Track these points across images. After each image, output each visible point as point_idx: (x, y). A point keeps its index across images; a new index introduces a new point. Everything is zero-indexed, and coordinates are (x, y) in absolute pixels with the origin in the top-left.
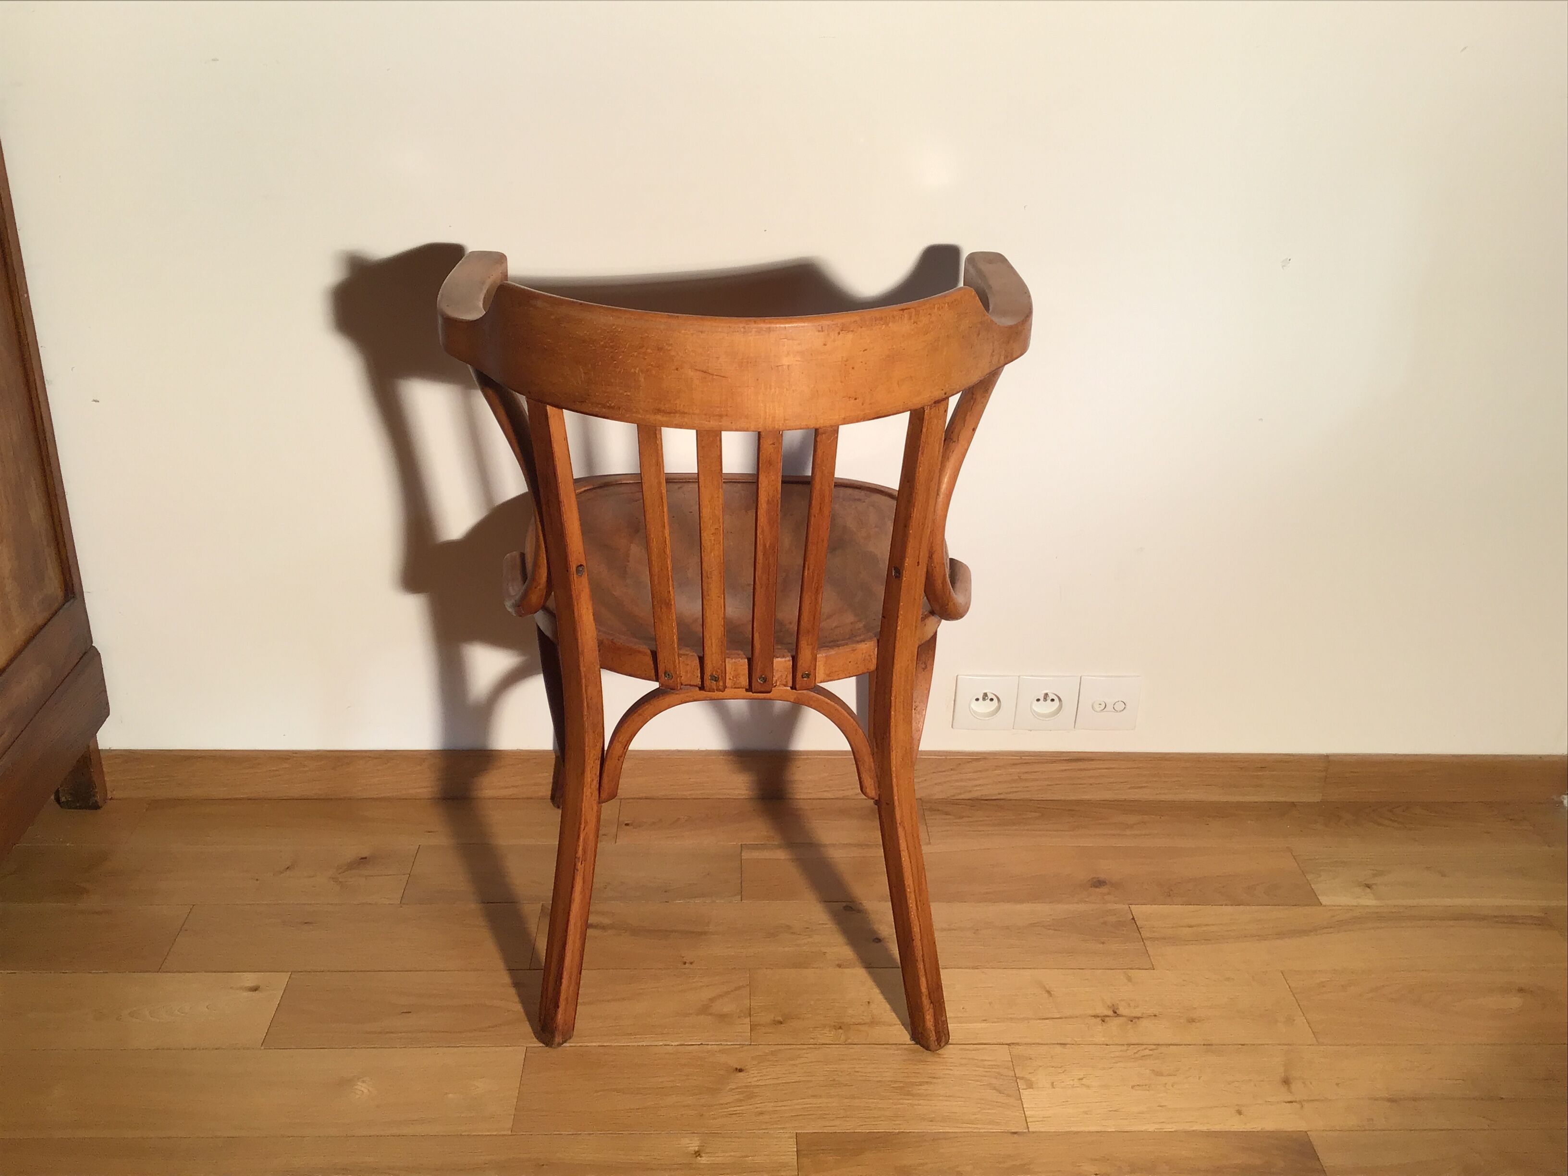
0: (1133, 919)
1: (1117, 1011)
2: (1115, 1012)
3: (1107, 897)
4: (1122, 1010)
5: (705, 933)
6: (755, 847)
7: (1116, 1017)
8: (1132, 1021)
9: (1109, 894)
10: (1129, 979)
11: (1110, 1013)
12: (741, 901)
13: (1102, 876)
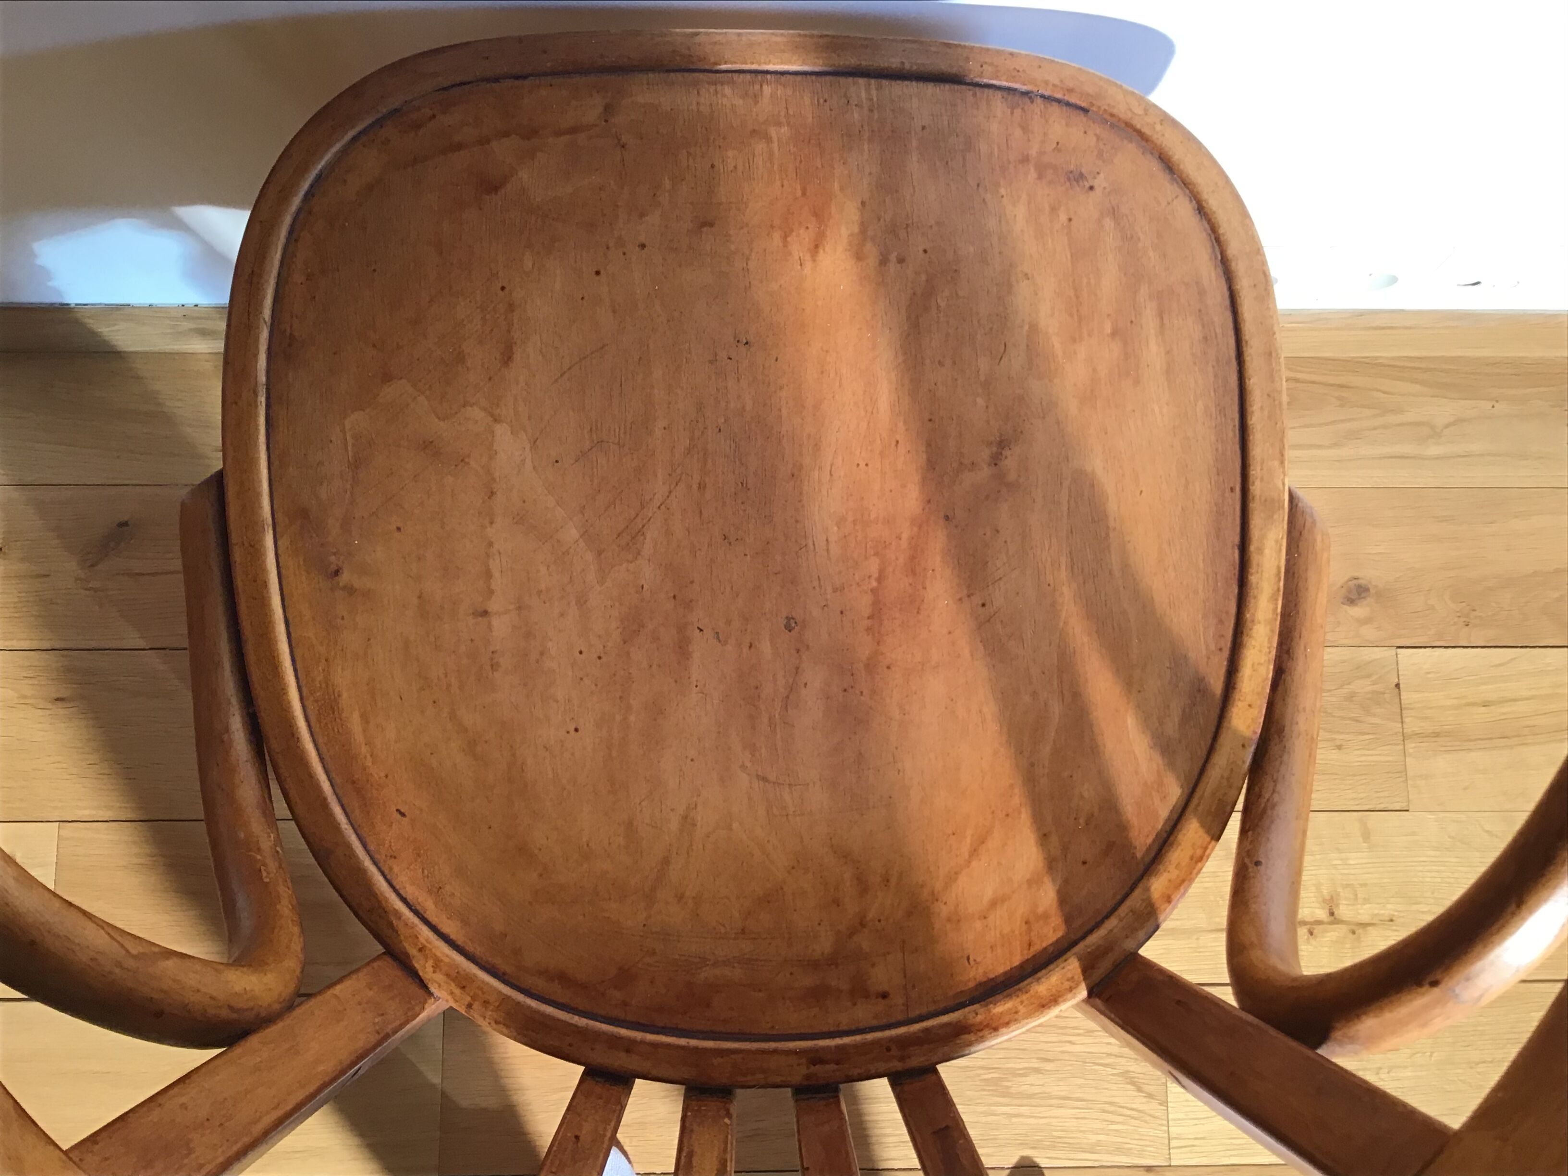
0: (1398, 686)
1: (1336, 913)
2: (1332, 914)
3: (1364, 630)
4: (1344, 911)
7: (1331, 923)
8: (1354, 933)
9: (1367, 621)
10: (1366, 835)
11: (1322, 914)
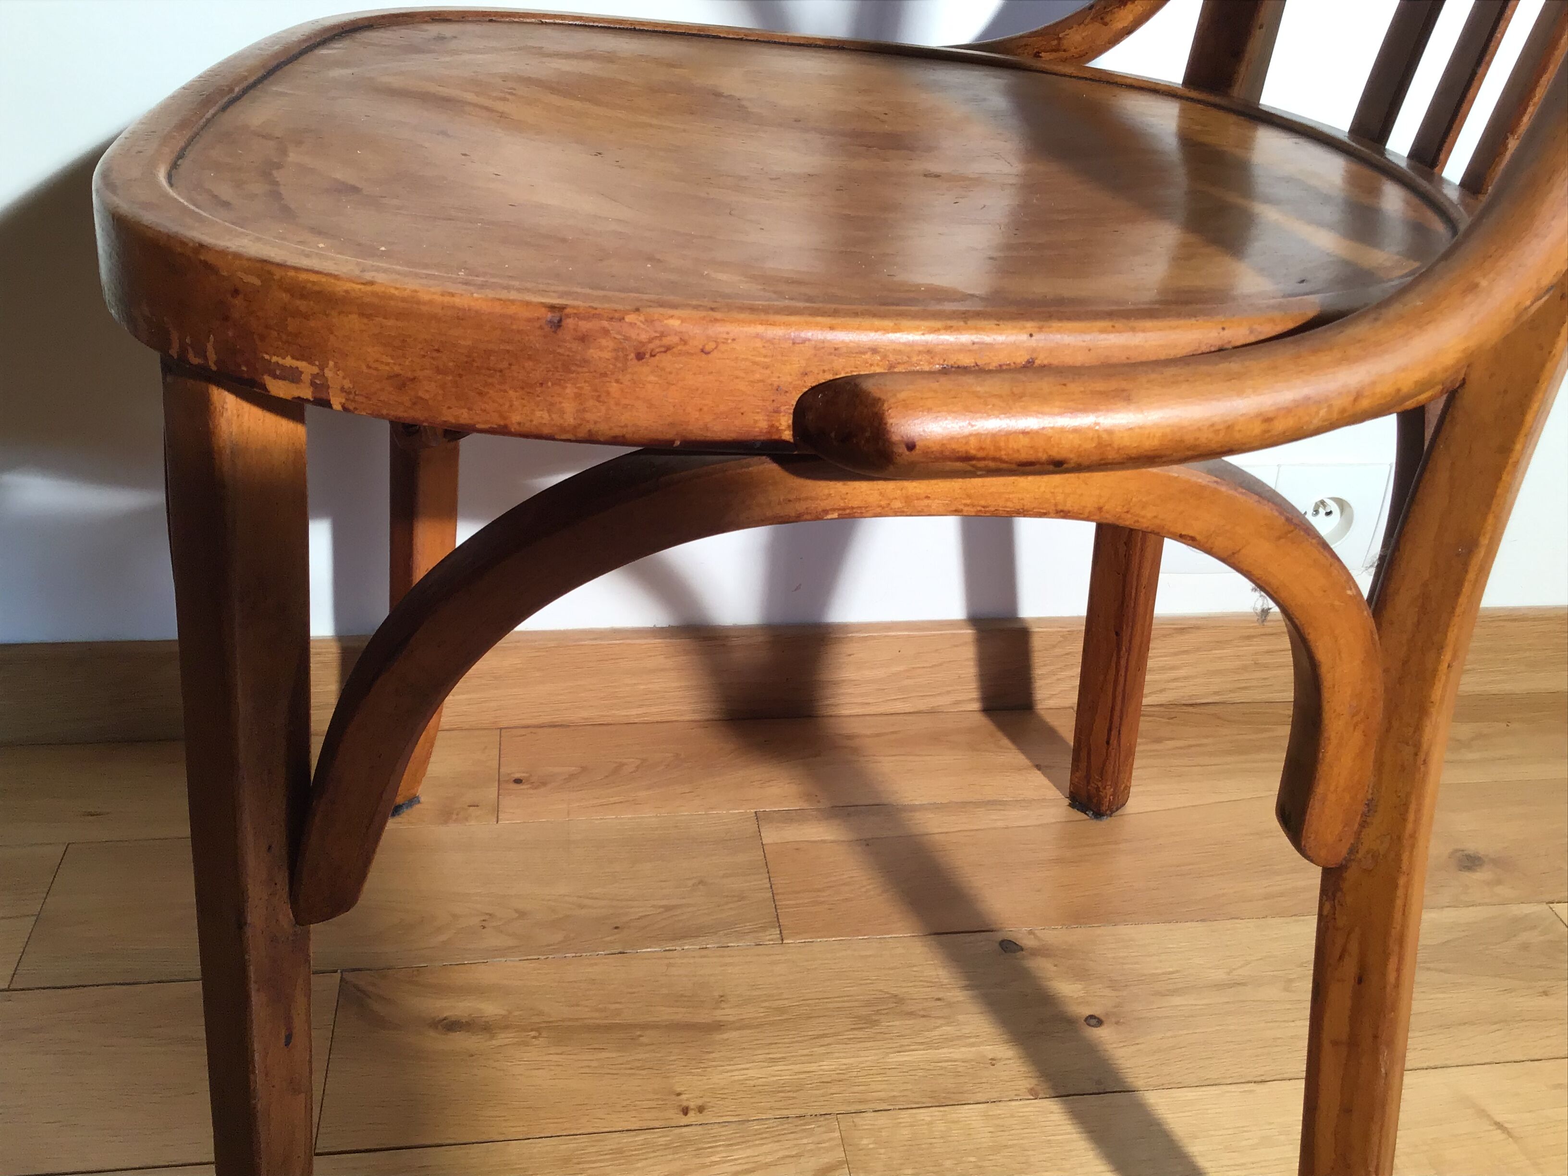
3: (1499, 889)
5: (719, 1026)
6: (788, 817)
9: (1499, 882)
12: (782, 940)
13: (1473, 846)
